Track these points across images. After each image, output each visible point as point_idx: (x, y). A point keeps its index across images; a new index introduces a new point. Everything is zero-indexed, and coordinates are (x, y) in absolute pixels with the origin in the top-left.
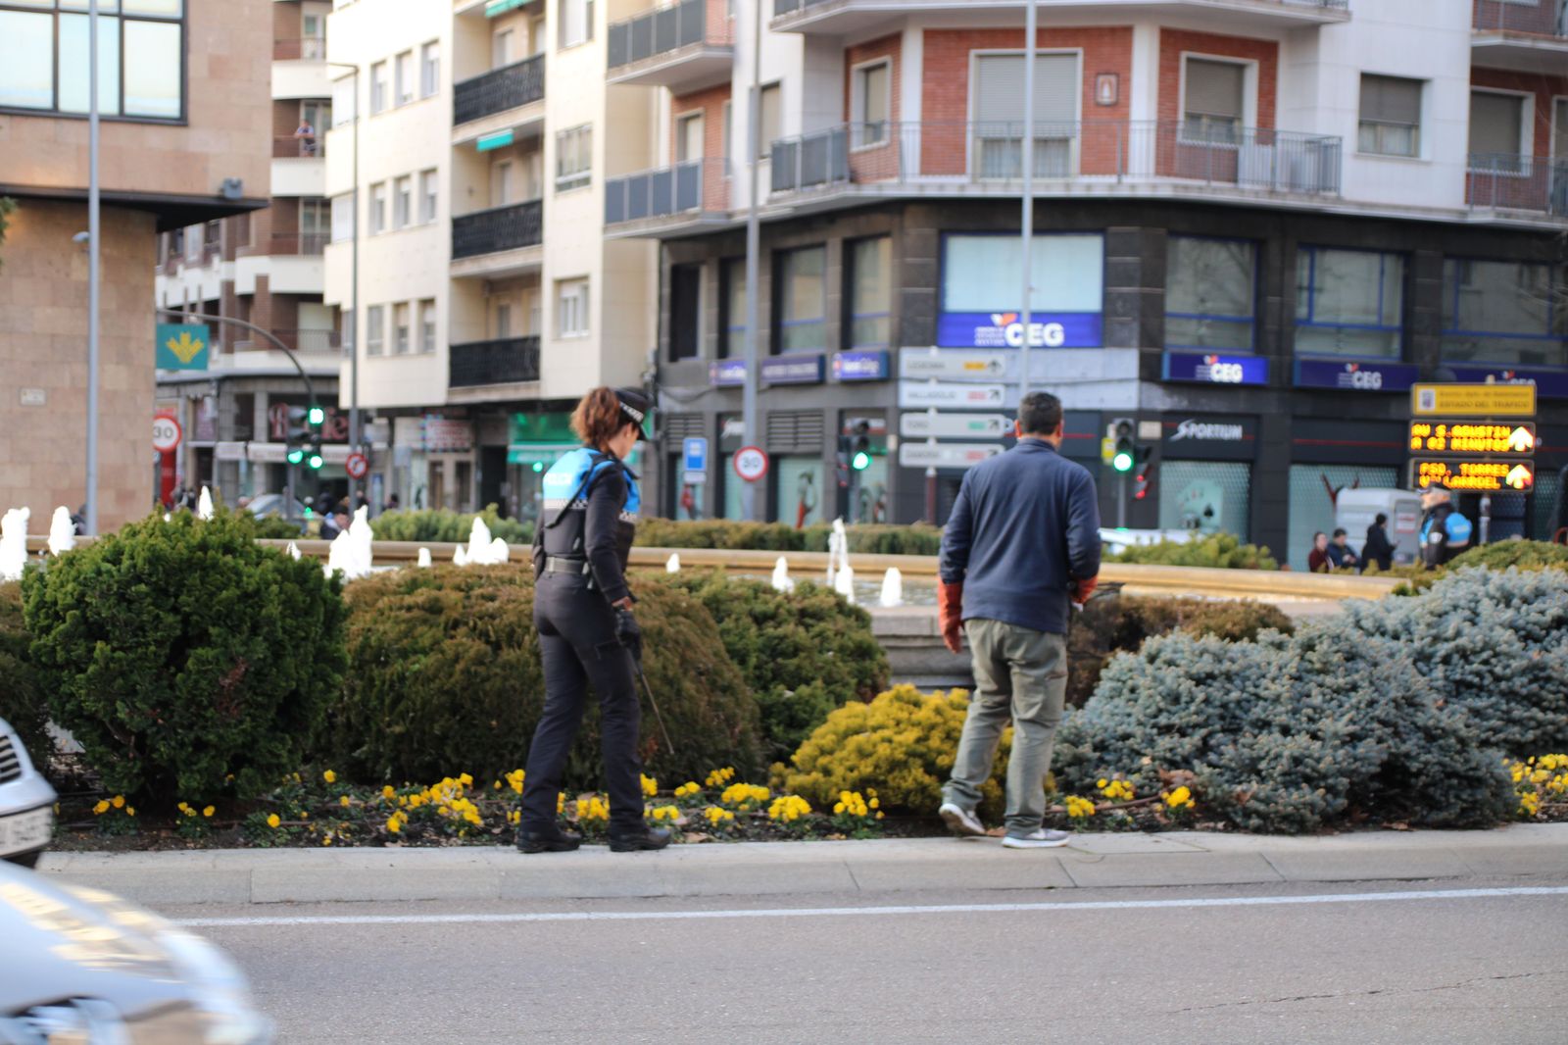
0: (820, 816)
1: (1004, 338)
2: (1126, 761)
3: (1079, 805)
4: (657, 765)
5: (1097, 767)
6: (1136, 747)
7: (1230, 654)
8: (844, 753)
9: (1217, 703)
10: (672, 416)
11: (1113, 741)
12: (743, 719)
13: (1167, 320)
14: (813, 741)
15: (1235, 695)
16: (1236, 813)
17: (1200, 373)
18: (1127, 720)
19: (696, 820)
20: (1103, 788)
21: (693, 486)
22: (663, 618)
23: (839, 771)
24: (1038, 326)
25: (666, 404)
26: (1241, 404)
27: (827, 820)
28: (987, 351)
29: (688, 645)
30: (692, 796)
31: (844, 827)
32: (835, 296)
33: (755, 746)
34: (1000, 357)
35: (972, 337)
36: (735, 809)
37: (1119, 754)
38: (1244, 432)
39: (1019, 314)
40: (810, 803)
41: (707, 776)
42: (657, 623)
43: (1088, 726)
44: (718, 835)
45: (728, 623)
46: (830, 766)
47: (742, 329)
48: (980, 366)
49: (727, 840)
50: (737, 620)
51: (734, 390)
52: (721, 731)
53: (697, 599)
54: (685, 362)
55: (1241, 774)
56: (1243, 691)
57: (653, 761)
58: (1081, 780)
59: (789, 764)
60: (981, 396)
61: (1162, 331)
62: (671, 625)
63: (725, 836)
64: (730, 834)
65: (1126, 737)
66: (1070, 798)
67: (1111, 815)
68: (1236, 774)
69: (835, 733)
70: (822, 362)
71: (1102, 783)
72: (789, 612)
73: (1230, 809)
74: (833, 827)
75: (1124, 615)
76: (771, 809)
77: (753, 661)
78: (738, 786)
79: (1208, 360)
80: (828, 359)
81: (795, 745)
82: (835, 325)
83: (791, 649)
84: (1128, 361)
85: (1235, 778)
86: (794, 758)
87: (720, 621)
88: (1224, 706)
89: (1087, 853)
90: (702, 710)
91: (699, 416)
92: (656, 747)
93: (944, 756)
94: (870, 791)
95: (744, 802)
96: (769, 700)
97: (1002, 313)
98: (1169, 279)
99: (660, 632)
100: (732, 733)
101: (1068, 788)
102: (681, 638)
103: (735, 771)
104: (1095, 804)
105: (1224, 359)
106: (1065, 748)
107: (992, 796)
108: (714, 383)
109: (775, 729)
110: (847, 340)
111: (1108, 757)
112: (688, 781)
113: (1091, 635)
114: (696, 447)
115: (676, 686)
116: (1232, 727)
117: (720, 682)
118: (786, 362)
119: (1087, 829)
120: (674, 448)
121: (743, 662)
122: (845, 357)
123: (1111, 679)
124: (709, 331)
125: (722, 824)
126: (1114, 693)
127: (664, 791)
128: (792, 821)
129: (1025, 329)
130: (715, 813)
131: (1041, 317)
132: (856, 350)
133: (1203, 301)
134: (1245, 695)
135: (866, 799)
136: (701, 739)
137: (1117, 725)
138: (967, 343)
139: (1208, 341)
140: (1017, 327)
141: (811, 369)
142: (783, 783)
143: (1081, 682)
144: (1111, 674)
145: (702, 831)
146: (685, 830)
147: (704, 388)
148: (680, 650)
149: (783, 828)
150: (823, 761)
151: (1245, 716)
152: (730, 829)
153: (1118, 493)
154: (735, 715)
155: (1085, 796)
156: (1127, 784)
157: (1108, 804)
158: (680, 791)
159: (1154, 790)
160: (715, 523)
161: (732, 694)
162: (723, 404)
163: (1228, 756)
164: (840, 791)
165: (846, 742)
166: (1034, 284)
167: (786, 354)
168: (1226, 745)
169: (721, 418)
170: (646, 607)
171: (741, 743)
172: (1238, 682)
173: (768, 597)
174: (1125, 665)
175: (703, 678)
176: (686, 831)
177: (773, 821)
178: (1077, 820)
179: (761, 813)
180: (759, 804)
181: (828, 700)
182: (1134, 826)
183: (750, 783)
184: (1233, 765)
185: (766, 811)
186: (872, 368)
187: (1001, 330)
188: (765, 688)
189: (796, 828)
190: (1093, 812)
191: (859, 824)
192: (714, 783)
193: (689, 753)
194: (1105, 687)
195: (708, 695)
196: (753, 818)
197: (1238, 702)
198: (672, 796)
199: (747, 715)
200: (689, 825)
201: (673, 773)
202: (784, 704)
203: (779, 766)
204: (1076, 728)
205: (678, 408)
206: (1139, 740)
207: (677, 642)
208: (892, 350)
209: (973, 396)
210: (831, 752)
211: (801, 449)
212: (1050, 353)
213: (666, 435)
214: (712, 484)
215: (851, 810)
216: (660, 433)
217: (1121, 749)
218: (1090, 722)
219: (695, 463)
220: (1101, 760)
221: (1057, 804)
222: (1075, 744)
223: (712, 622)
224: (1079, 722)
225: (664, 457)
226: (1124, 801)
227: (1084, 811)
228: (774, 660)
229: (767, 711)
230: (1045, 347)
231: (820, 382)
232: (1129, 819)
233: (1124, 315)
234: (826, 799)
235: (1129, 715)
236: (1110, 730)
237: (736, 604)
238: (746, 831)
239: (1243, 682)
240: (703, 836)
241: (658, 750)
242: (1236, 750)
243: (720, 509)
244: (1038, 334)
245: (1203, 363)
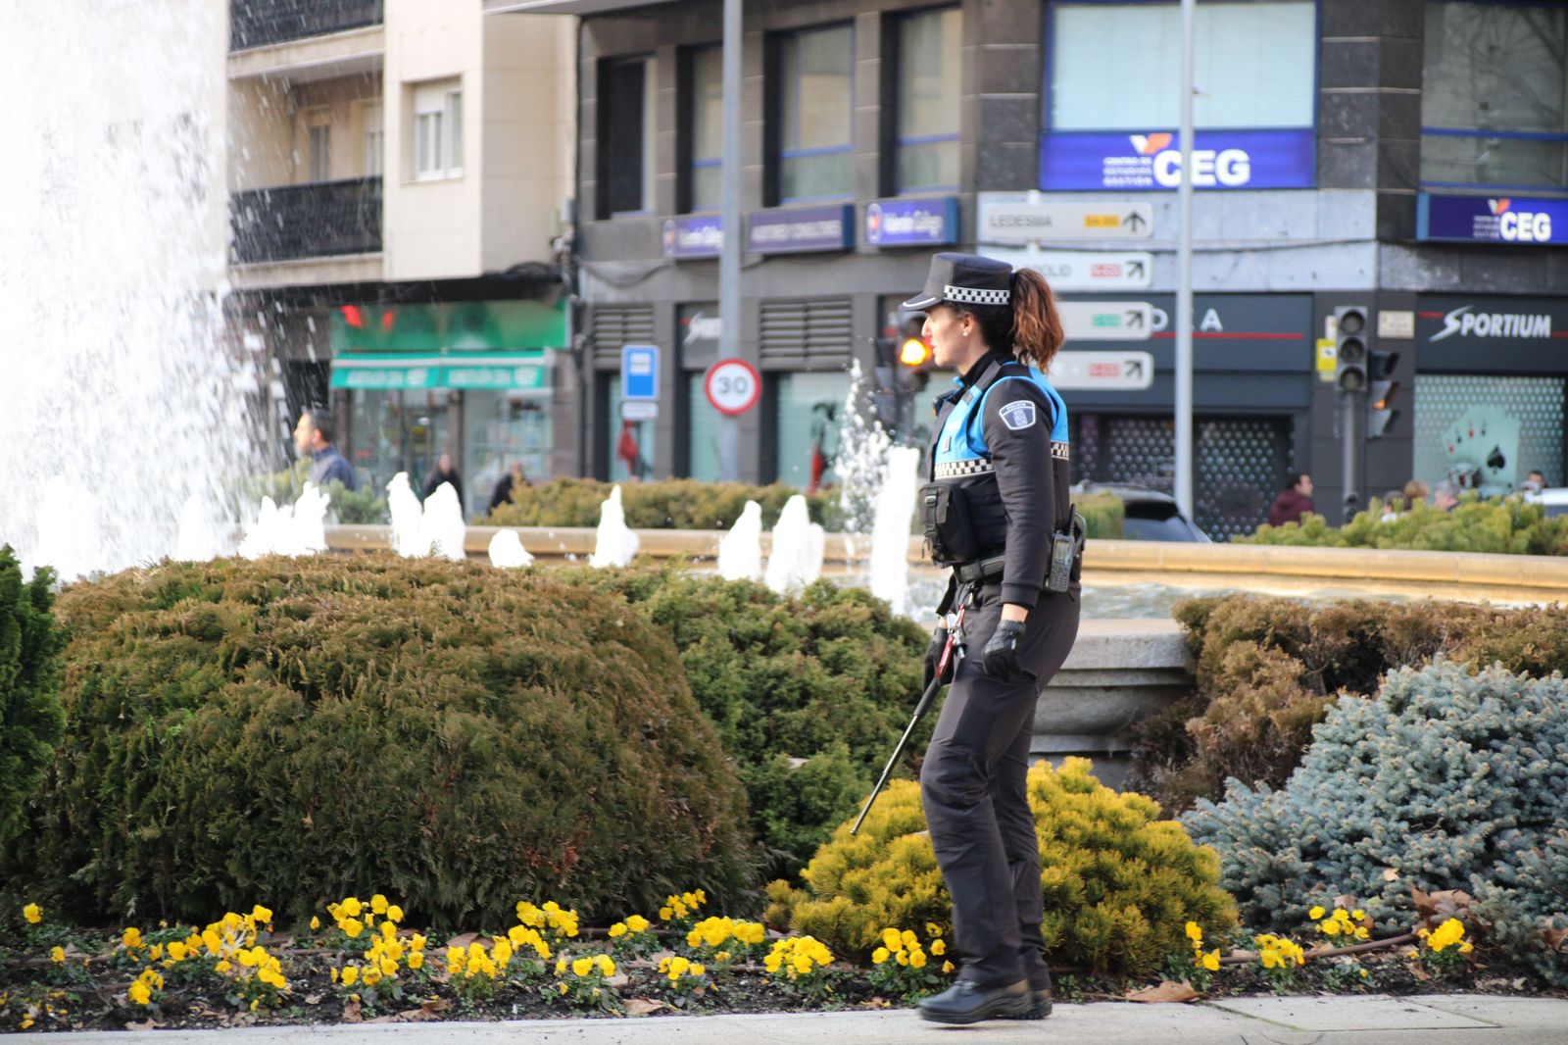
0: (848, 969)
1: (1153, 177)
2: (1357, 875)
3: (1278, 950)
4: (580, 888)
5: (1309, 886)
6: (1372, 852)
7: (1529, 698)
8: (889, 865)
9: (1510, 779)
10: (601, 309)
11: (1334, 843)
12: (720, 810)
13: (1424, 139)
14: (836, 845)
15: (1539, 765)
16: (1545, 963)
17: (1480, 228)
18: (1356, 807)
19: (644, 978)
20: (1318, 921)
21: (637, 425)
22: (585, 643)
23: (880, 894)
24: (1209, 154)
25: (592, 289)
26: (1548, 278)
27: (858, 977)
28: (1122, 197)
29: (629, 688)
30: (637, 938)
31: (888, 987)
32: (871, 107)
33: (742, 856)
34: (1144, 206)
35: (1099, 173)
36: (709, 959)
37: (1344, 865)
38: (1554, 326)
39: (1175, 133)
40: (832, 948)
41: (662, 905)
42: (576, 652)
43: (1293, 817)
44: (680, 1002)
45: (695, 652)
46: (865, 887)
47: (716, 164)
48: (1111, 221)
49: (694, 1011)
50: (708, 646)
51: (705, 264)
52: (685, 830)
53: (645, 610)
54: (622, 220)
55: (1552, 898)
56: (1552, 759)
57: (572, 880)
58: (1282, 907)
59: (798, 883)
60: (1115, 271)
61: (1416, 160)
62: (600, 657)
63: (691, 1003)
64: (701, 1002)
65: (1356, 836)
66: (1262, 938)
67: (1333, 966)
68: (1543, 898)
69: (873, 832)
70: (849, 217)
71: (1316, 913)
72: (793, 630)
73: (1533, 956)
74: (871, 987)
75: (1351, 634)
76: (767, 959)
77: (737, 712)
78: (713, 920)
79: (1493, 205)
80: (859, 213)
81: (807, 852)
82: (871, 156)
83: (796, 695)
84: (1359, 211)
85: (1542, 904)
86: (804, 873)
87: (683, 647)
88: (1521, 784)
89: (1293, 1028)
90: (652, 794)
91: (647, 307)
92: (577, 858)
93: (1052, 869)
94: (930, 926)
95: (722, 947)
96: (763, 779)
97: (1146, 133)
98: (1425, 73)
99: (582, 667)
100: (702, 832)
101: (1260, 920)
102: (616, 675)
103: (708, 896)
104: (1305, 947)
105: (1519, 205)
106: (1257, 857)
107: (1134, 934)
108: (670, 254)
109: (774, 826)
110: (889, 182)
111: (1325, 870)
112: (631, 913)
113: (1296, 667)
114: (641, 361)
115: (609, 757)
116: (1534, 819)
117: (682, 749)
118: (789, 219)
119: (1292, 989)
120: (605, 363)
121: (719, 715)
122: (886, 209)
123: (1329, 740)
124: (661, 169)
125: (687, 984)
126: (1334, 763)
127: (590, 931)
128: (801, 977)
129: (1187, 160)
130: (674, 966)
131: (1211, 139)
132: (905, 197)
133: (1485, 107)
134: (1556, 765)
135: (925, 941)
136: (651, 844)
137: (1340, 817)
138: (1091, 184)
139: (1495, 174)
140: (1174, 156)
141: (832, 229)
142: (788, 914)
143: (1280, 746)
144: (1329, 732)
145: (654, 996)
146: (625, 994)
147: (654, 263)
148: (616, 698)
149: (788, 990)
150: (853, 877)
151: (1556, 801)
152: (700, 992)
153: (1342, 429)
154: (706, 803)
155: (1288, 935)
156: (1358, 914)
157: (1328, 947)
158: (617, 930)
159: (1405, 925)
160: (674, 486)
161: (701, 769)
162: (684, 289)
163: (1528, 868)
164: (881, 927)
165: (890, 847)
166: (1198, 85)
167: (788, 206)
168: (1525, 849)
169: (681, 312)
170: (558, 626)
171: (716, 849)
172: (1543, 744)
173: (761, 607)
174: (1354, 716)
175: (654, 743)
176: (628, 997)
177: (773, 978)
178: (1276, 974)
179: (751, 966)
180: (748, 950)
181: (859, 777)
182: (1372, 984)
183: (732, 916)
184: (1538, 882)
185: (760, 962)
186: (932, 226)
187: (1146, 161)
188: (757, 760)
189: (810, 989)
190: (1301, 961)
191: (913, 981)
192: (673, 917)
193: (632, 866)
194: (1319, 752)
195: (662, 771)
196: (739, 974)
197: (1545, 778)
198: (606, 938)
199: (727, 802)
200: (632, 986)
201: (605, 900)
202: (788, 783)
203: (780, 886)
204: (1273, 821)
205: (612, 296)
206: (1378, 842)
207: (609, 684)
208: (966, 196)
209: (1100, 271)
210: (866, 864)
211: (815, 361)
212: (1228, 196)
213: (592, 339)
214: (668, 421)
215: (900, 958)
216: (581, 338)
217: (1348, 857)
218: (1296, 812)
219: (641, 386)
220: (1315, 873)
221: (1241, 947)
222: (1271, 849)
223: (670, 649)
224: (1277, 811)
225: (590, 378)
226: (1356, 942)
227: (1288, 959)
228: (768, 713)
229: (760, 797)
230: (1220, 188)
231: (847, 250)
232: (1363, 972)
233: (1352, 133)
234: (857, 941)
235: (1361, 799)
236: (1331, 823)
237: (706, 622)
238: (726, 994)
239: (1553, 744)
240: (656, 1004)
241: (581, 862)
242: (1543, 857)
243: (682, 466)
244: (1209, 167)
245: (1487, 212)
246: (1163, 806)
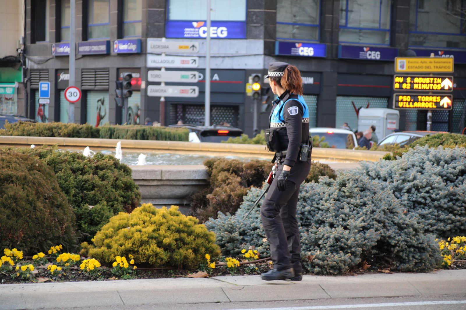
0: (105, 268)
1: (199, 34)
2: (255, 240)
3: (232, 262)
4: (24, 244)
5: (241, 243)
6: (260, 233)
7: (305, 188)
8: (118, 237)
9: (299, 212)
10: (32, 70)
11: (249, 231)
12: (67, 221)
13: (277, 25)
14: (102, 231)
15: (308, 208)
16: (308, 265)
17: (293, 51)
18: (256, 220)
19: (43, 271)
20: (244, 254)
21: (44, 105)
22: (26, 171)
23: (115, 246)
24: (215, 28)
25: (29, 64)
26: (313, 67)
27: (108, 270)
28: (190, 40)
29: (40, 184)
30: (41, 259)
31: (117, 274)
32: (115, 12)
33: (74, 235)
34: (196, 43)
35: (183, 33)
36: (63, 265)
37: (252, 237)
38: (314, 81)
39: (205, 22)
40: (100, 262)
41: (49, 249)
42: (24, 173)
43: (237, 223)
44: (54, 278)
45: (60, 174)
46: (111, 244)
47: (68, 27)
48: (186, 47)
49: (58, 281)
50: (64, 172)
51: (65, 57)
52: (57, 227)
53: (45, 161)
54: (39, 44)
55: (310, 246)
56: (311, 206)
57: (21, 242)
58: (233, 249)
59: (91, 243)
60: (187, 62)
61: (275, 31)
62: (31, 175)
63: (57, 279)
64: (60, 278)
65: (255, 229)
66: (228, 259)
67: (248, 266)
68: (308, 246)
69: (113, 228)
70: (108, 44)
71: (243, 251)
72: (90, 167)
73: (305, 263)
74: (112, 274)
75: (255, 170)
76: (81, 265)
77: (73, 192)
78: (65, 254)
79: (297, 45)
80: (112, 43)
81: (93, 234)
82: (114, 26)
83: (91, 187)
84: (258, 46)
85: (307, 248)
86: (93, 240)
87: (57, 172)
88: (302, 213)
89: (236, 285)
90: (46, 216)
91: (47, 70)
92: (23, 235)
93: (167, 238)
94: (130, 255)
95: (67, 262)
96: (80, 212)
97: (197, 21)
98: (278, 6)
99: (25, 178)
100: (62, 228)
101: (227, 253)
102: (36, 181)
103: (63, 246)
104: (240, 261)
105: (304, 45)
106: (226, 235)
107: (190, 258)
108: (54, 54)
109: (83, 226)
110: (121, 34)
111: (246, 239)
112: (39, 252)
113: (239, 179)
114: (45, 86)
115: (33, 205)
116: (306, 224)
117: (56, 203)
118: (90, 44)
119: (236, 273)
120: (33, 86)
121: (67, 192)
122: (119, 42)
123: (248, 201)
124: (51, 28)
125: (56, 273)
126: (249, 207)
127: (27, 257)
128: (91, 271)
129: (209, 30)
130: (53, 267)
131: (216, 24)
132: (125, 39)
133: (295, 16)
134: (312, 208)
135: (128, 260)
136: (46, 231)
137: (251, 223)
138: (180, 36)
139: (297, 36)
140: (205, 28)
141: (103, 48)
142: (87, 252)
143: (234, 202)
144: (248, 198)
145: (46, 277)
146: (37, 276)
147: (49, 57)
148: (36, 187)
149: (87, 275)
150: (107, 241)
151: (312, 219)
152: (60, 275)
153: (253, 110)
154: (63, 219)
155: (235, 257)
156: (255, 251)
157: (247, 261)
158: (35, 257)
159: (269, 254)
160: (55, 124)
161: (62, 209)
162: (58, 65)
163: (304, 238)
164: (115, 256)
165: (118, 232)
166: (212, 7)
167: (90, 41)
168: (304, 232)
169: (57, 72)
170: (18, 166)
171: (66, 233)
172: (309, 202)
173: (81, 160)
174: (255, 194)
175: (47, 201)
176: (38, 277)
177: (82, 271)
178: (231, 269)
179: (76, 267)
180: (75, 263)
181: (109, 211)
182: (259, 272)
183: (70, 253)
184: (307, 242)
185: (78, 266)
186: (133, 48)
187: (197, 30)
188: (79, 206)
189: (94, 274)
190: (239, 265)
191: (125, 272)
192: (52, 253)
193: (40, 238)
194: (245, 204)
195: (50, 209)
196: (72, 270)
197: (309, 212)
198: (31, 259)
199: (69, 219)
200: (39, 274)
201: (31, 248)
202: (88, 213)
203: (85, 244)
204: (231, 224)
205: (36, 67)
206: (261, 230)
207: (34, 183)
208: (144, 39)
209: (183, 62)
210: (111, 237)
211: (98, 88)
212: (221, 41)
213: (30, 79)
214: (53, 104)
215: (121, 265)
216: (26, 79)
217: (253, 235)
218: (238, 222)
219: (45, 94)
220: (243, 240)
221: (221, 261)
222: (231, 232)
223: (52, 173)
224: (233, 221)
225: (29, 91)
226: (254, 260)
227: (235, 265)
228: (82, 192)
229: (79, 217)
230: (218, 38)
231: (107, 54)
232: (257, 268)
233: (257, 23)
234: (108, 260)
235: (257, 218)
236: (248, 225)
237: (64, 165)
238: (68, 276)
239: (312, 202)
240: (47, 279)
241: (24, 237)
242: (308, 235)
243: (57, 117)
244: (215, 32)
245: (295, 47)
246: (199, 220)
